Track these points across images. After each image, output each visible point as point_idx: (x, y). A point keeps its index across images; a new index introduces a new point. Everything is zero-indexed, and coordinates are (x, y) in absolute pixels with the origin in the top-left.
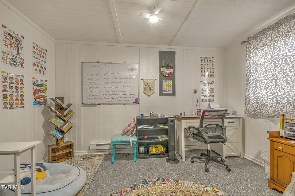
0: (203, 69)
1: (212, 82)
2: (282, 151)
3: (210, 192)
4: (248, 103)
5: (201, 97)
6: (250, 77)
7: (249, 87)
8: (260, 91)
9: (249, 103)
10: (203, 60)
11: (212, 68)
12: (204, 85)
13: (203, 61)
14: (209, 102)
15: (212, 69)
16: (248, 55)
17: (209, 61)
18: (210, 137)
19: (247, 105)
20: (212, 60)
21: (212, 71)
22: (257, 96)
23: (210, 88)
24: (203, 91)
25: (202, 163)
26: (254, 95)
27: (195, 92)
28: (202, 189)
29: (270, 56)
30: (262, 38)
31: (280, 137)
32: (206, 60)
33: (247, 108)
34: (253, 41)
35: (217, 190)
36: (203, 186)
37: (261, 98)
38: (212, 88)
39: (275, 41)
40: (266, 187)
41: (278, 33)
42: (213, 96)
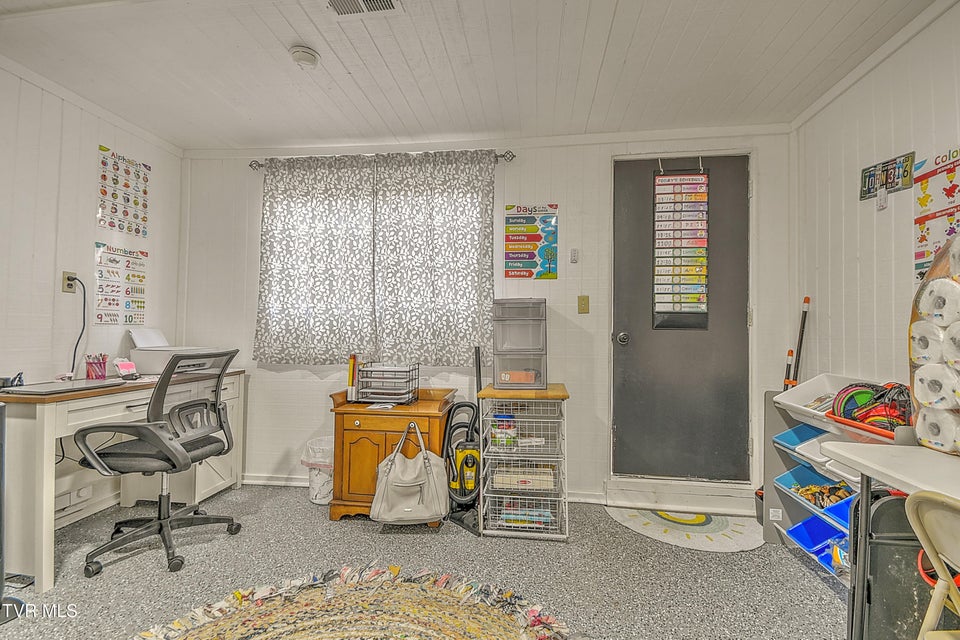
0: (109, 197)
1: (142, 253)
2: (358, 429)
3: (233, 610)
4: (263, 331)
5: (96, 306)
6: (270, 261)
7: (267, 287)
8: (294, 302)
9: (267, 330)
10: (110, 162)
11: (141, 201)
12: (111, 261)
13: (110, 167)
14: (128, 327)
15: (140, 207)
16: (268, 204)
17: (132, 176)
18: (189, 446)
19: (259, 337)
20: (142, 176)
21: (141, 215)
22: (289, 315)
23: (134, 276)
24: (105, 284)
25: (132, 555)
26: (283, 311)
27: (70, 281)
28: (207, 619)
29: (321, 226)
30: (304, 175)
31: (349, 402)
32: (122, 166)
33: (262, 345)
34: (283, 174)
35: (246, 593)
36: (199, 611)
37: (297, 320)
38: (139, 276)
39: (331, 195)
40: (327, 523)
41: (339, 179)
42: (141, 305)
